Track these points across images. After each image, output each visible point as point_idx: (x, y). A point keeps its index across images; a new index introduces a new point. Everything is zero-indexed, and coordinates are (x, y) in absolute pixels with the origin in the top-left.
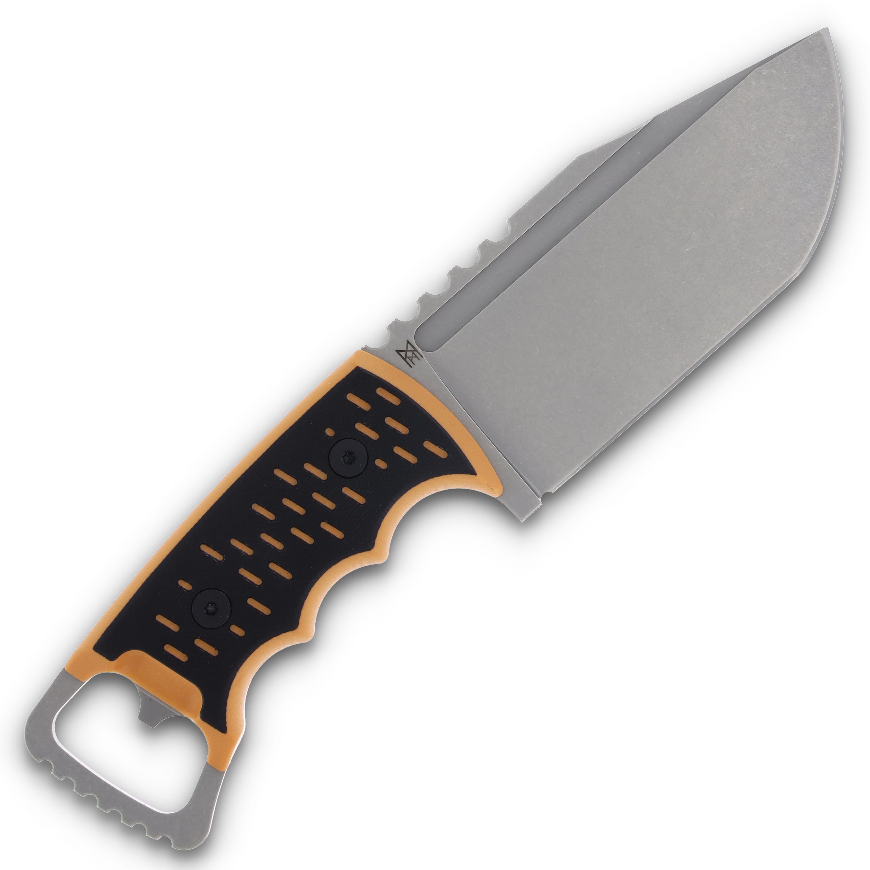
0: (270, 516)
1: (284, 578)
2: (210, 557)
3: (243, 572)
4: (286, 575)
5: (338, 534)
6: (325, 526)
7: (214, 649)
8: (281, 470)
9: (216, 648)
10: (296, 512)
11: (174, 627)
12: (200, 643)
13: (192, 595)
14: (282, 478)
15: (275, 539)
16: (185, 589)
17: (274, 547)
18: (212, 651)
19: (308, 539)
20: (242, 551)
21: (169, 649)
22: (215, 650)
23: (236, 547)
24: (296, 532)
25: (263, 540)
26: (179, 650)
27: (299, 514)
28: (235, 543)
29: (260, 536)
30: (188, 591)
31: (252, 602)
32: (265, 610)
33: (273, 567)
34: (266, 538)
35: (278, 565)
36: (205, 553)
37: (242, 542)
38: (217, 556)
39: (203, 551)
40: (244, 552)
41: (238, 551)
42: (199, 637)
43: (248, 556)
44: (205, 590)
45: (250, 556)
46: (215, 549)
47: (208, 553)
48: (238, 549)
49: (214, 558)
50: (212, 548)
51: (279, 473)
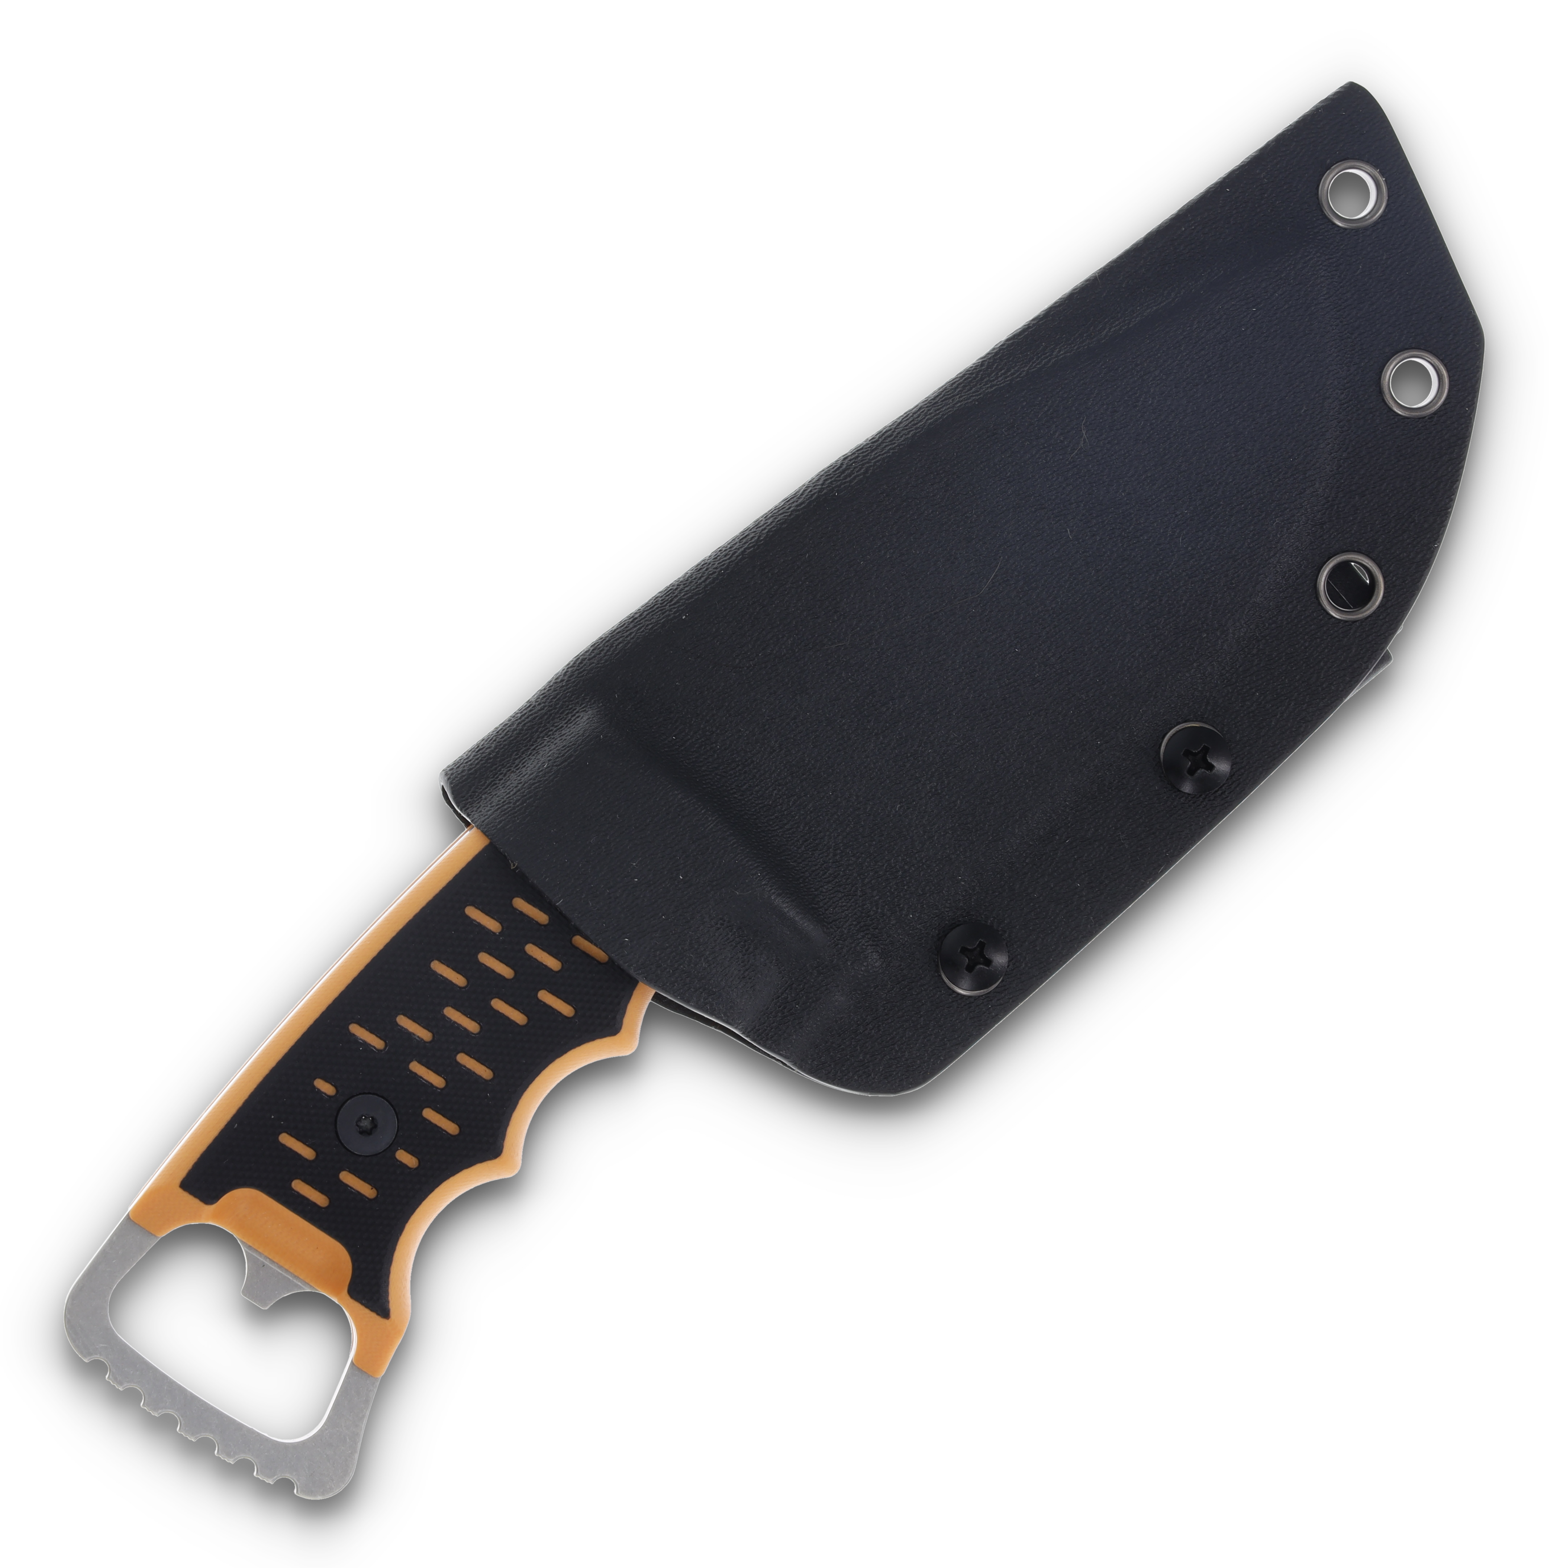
0: (458, 980)
1: (480, 1077)
2: (365, 1044)
3: (416, 1067)
4: (484, 1072)
5: (566, 1010)
6: (545, 996)
7: (370, 1187)
8: (476, 908)
9: (374, 1186)
10: (500, 975)
11: (307, 1153)
12: (348, 1178)
13: (337, 1103)
14: (478, 921)
15: (467, 1017)
16: (325, 1094)
17: (465, 1029)
18: (366, 1190)
19: (518, 1017)
20: (414, 1034)
21: (299, 1186)
22: (372, 1189)
23: (405, 1028)
24: (498, 1005)
25: (448, 1018)
26: (316, 1189)
27: (504, 977)
28: (404, 1022)
29: (443, 1012)
30: (330, 1097)
31: (429, 1114)
32: (451, 1128)
33: (463, 1059)
34: (452, 1014)
35: (471, 1057)
36: (357, 1038)
37: (415, 1020)
38: (376, 1042)
39: (354, 1035)
40: (418, 1037)
41: (409, 1035)
42: (347, 1168)
43: (425, 1042)
44: (357, 1095)
45: (427, 1042)
46: (371, 1031)
47: (361, 1038)
48: (409, 1031)
49: (370, 1045)
50: (367, 1030)
51: (473, 913)
